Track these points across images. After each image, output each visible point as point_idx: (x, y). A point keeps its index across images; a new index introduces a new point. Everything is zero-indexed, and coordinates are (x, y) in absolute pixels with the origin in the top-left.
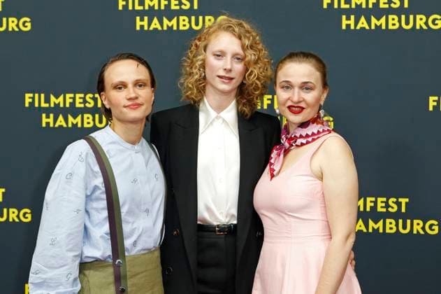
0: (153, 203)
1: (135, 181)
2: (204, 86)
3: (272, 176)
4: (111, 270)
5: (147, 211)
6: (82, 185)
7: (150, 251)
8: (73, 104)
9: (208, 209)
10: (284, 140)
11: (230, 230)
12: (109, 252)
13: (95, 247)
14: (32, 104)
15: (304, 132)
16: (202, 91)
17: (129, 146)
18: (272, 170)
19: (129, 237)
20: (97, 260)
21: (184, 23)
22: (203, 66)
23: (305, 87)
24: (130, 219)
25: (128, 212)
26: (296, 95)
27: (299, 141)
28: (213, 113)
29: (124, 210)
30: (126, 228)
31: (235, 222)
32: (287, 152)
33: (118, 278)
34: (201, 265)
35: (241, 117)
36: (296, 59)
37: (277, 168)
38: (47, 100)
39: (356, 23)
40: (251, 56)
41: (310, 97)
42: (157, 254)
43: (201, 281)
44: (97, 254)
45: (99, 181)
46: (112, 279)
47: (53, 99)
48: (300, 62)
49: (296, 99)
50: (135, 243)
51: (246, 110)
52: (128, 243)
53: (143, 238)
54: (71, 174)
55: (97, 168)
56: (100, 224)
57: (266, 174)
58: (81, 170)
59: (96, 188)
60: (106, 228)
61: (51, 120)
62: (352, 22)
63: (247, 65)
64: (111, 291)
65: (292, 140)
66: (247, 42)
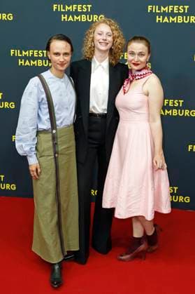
0: (70, 105)
1: (61, 95)
2: (94, 51)
3: (125, 93)
4: (50, 135)
5: (67, 108)
6: (36, 98)
7: (69, 126)
8: (33, 55)
9: (94, 107)
10: (130, 77)
11: (103, 116)
12: (50, 127)
13: (44, 124)
14: (14, 54)
15: (140, 73)
16: (92, 53)
17: (58, 79)
18: (124, 90)
19: (58, 120)
20: (45, 130)
21: (84, 18)
23: (141, 54)
24: (59, 112)
25: (58, 109)
26: (136, 58)
27: (137, 78)
28: (98, 63)
29: (56, 108)
30: (57, 116)
31: (106, 112)
32: (131, 82)
33: (54, 138)
34: (90, 131)
35: (111, 65)
37: (126, 89)
38: (21, 53)
39: (163, 19)
41: (143, 59)
42: (72, 127)
43: (89, 138)
44: (45, 127)
45: (44, 96)
46: (51, 138)
47: (23, 52)
49: (136, 60)
50: (62, 123)
51: (114, 62)
52: (58, 123)
53: (66, 120)
54: (31, 93)
55: (43, 90)
57: (121, 92)
58: (35, 91)
59: (43, 99)
60: (48, 116)
61: (23, 62)
62: (161, 19)
63: (114, 38)
64: (51, 144)
65: (134, 77)
66: (113, 27)
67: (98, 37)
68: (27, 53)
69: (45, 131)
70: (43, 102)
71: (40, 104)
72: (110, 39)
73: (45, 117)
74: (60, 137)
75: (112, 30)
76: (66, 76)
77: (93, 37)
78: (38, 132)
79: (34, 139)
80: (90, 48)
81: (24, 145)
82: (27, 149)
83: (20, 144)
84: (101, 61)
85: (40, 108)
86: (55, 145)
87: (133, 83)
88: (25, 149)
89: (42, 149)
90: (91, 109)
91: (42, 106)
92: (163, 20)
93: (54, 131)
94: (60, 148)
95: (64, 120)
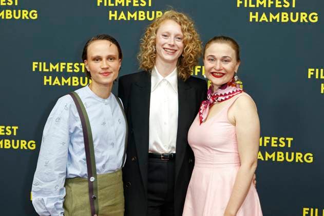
0: (117, 139)
1: (104, 124)
2: (155, 58)
3: (201, 122)
4: (87, 184)
5: (113, 144)
6: (66, 125)
7: (115, 172)
8: (65, 70)
10: (209, 97)
11: (170, 158)
13: (76, 168)
14: (37, 69)
15: (223, 92)
16: (153, 62)
17: (101, 99)
18: (201, 118)
19: (99, 162)
20: (78, 177)
21: (142, 16)
22: (155, 44)
23: (225, 60)
24: (101, 150)
25: (99, 145)
26: (218, 65)
27: (220, 98)
28: (161, 77)
29: (96, 144)
30: (97, 156)
32: (211, 105)
33: (92, 189)
34: (150, 181)
35: (180, 80)
36: (219, 40)
37: (204, 116)
38: (48, 67)
40: (188, 36)
42: (120, 173)
45: (78, 124)
46: (87, 190)
47: (51, 66)
48: (221, 42)
50: (104, 166)
51: (184, 75)
52: (98, 166)
53: (110, 162)
54: (59, 119)
55: (77, 115)
56: (79, 153)
57: (197, 121)
58: (66, 115)
59: (76, 128)
60: (84, 155)
61: (50, 80)
62: (256, 17)
63: (185, 43)
64: (86, 198)
65: (215, 97)
66: (185, 27)
67: (161, 40)
68: (57, 66)
69: (78, 179)
70: (78, 132)
71: (71, 135)
72: (180, 43)
73: (80, 156)
74: (101, 189)
75: (183, 31)
76: (113, 96)
77: (155, 40)
78: (68, 181)
79: (61, 190)
80: (151, 54)
81: (45, 199)
82: (50, 205)
83: (40, 197)
84: (166, 74)
85: (71, 143)
86: (93, 200)
87: (214, 107)
88: (48, 206)
89: (74, 206)
90: (152, 147)
91: (75, 140)
92: (259, 18)
93: (92, 179)
94: (101, 205)
95: (107, 162)
